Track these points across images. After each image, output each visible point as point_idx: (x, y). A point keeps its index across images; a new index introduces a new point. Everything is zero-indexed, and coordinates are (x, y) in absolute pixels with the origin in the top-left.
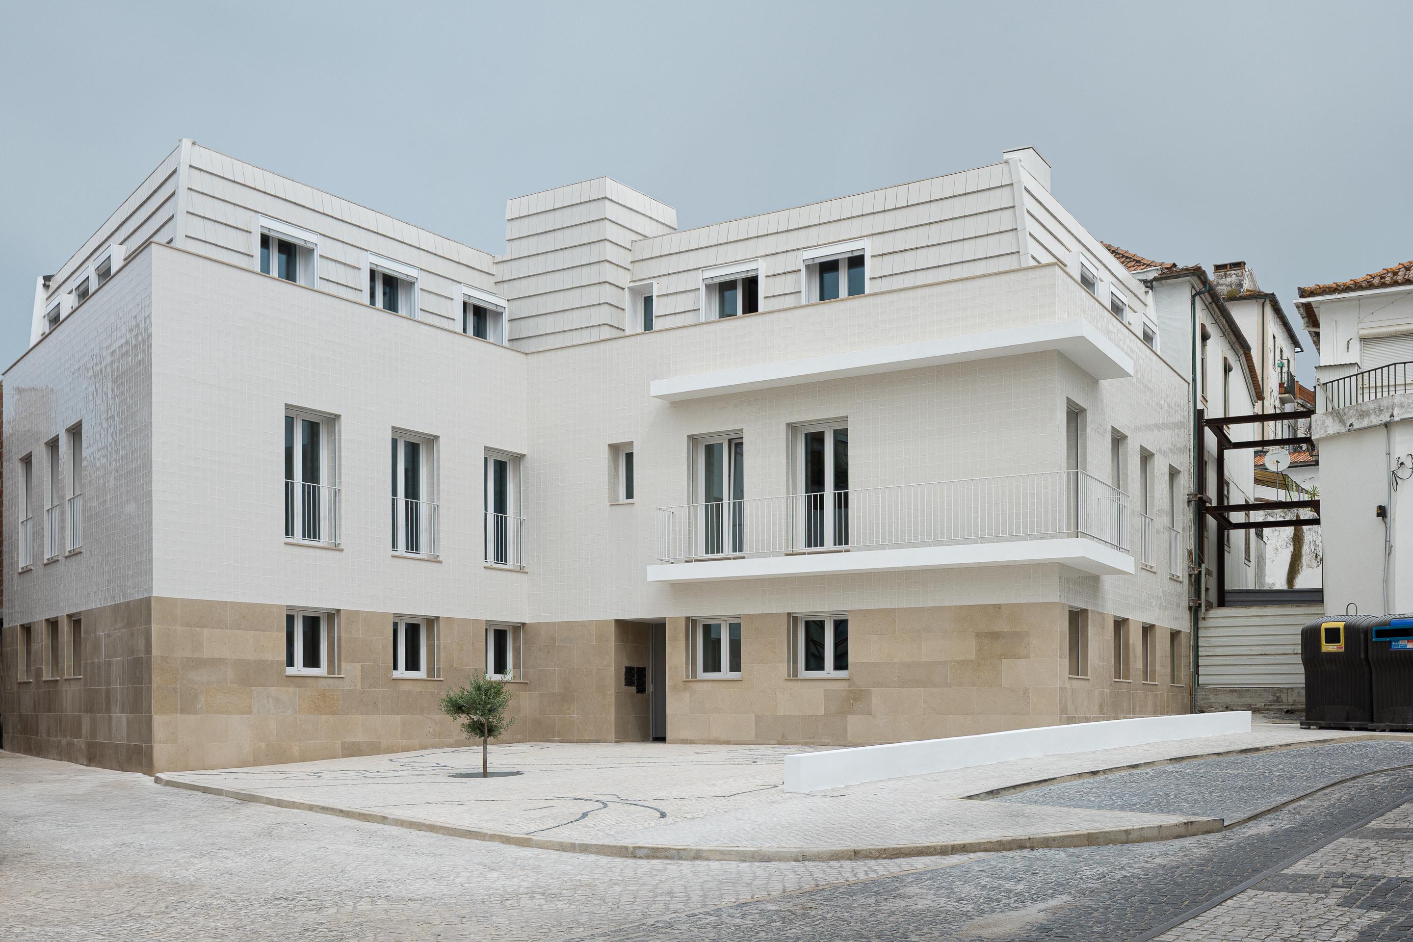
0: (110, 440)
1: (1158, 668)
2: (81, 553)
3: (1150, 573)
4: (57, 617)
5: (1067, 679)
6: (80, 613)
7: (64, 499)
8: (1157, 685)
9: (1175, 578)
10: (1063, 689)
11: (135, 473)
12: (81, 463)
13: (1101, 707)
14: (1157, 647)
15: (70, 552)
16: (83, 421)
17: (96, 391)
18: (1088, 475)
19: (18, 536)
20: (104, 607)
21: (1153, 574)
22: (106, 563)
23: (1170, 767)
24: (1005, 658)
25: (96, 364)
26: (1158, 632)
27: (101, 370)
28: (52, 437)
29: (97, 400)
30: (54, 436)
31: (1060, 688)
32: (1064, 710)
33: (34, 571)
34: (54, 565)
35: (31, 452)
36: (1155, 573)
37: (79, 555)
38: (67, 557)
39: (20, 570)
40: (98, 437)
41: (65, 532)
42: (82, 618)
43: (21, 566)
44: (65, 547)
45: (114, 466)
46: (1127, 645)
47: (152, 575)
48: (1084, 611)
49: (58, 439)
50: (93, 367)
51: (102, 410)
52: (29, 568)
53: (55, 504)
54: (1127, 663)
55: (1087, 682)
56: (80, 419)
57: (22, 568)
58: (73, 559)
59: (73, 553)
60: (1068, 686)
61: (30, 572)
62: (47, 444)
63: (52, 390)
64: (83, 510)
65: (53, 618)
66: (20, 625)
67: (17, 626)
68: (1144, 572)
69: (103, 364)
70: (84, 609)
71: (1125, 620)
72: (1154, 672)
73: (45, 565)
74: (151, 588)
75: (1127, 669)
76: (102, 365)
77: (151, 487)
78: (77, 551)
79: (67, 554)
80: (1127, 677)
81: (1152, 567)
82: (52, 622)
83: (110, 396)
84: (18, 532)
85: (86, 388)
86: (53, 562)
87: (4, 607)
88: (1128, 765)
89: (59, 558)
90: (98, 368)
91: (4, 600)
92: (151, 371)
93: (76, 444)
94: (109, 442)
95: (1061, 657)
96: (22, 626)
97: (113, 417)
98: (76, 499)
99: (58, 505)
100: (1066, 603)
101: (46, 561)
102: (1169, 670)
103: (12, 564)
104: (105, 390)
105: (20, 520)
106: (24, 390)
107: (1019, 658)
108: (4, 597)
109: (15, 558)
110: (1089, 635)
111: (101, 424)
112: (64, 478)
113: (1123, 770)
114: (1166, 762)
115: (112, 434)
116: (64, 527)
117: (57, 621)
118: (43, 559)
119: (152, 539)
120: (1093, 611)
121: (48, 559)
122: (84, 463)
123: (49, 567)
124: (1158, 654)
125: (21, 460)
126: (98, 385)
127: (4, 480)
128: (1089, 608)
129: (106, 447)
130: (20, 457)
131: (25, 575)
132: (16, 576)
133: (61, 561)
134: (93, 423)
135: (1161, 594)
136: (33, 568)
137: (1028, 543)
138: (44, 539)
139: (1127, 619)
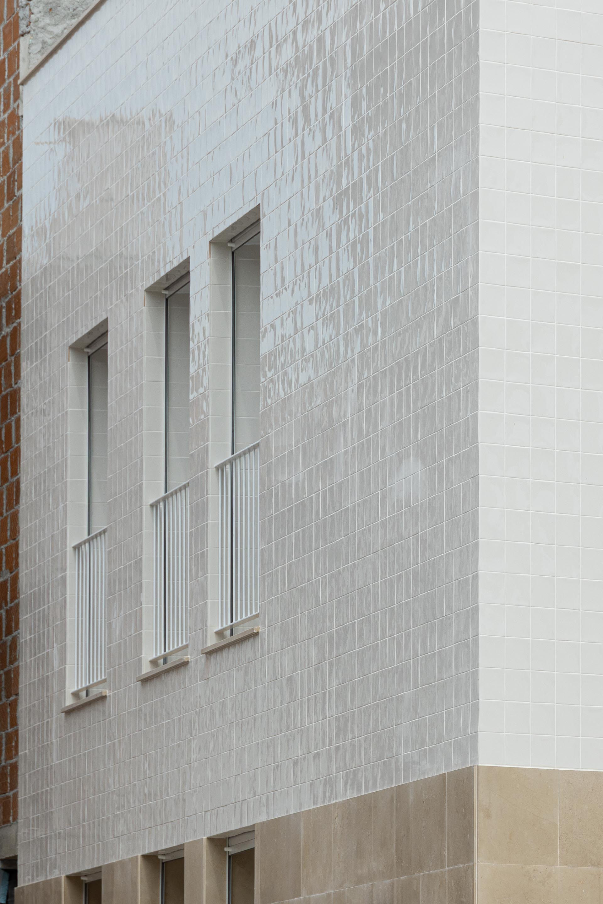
0: (346, 264)
2: (254, 635)
4: (180, 848)
6: (249, 832)
7: (203, 466)
11: (424, 367)
12: (257, 344)
15: (220, 634)
16: (265, 210)
17: (305, 109)
19: (64, 594)
20: (326, 808)
22: (331, 665)
25: (306, 24)
27: (320, 40)
28: (168, 269)
29: (308, 139)
30: (176, 264)
33: (110, 702)
34: (173, 679)
35: (106, 321)
37: (247, 646)
38: (210, 653)
39: (69, 702)
40: (309, 258)
41: (205, 572)
42: (257, 846)
43: (72, 686)
44: (204, 621)
45: (358, 349)
47: (475, 695)
49: (188, 273)
50: (295, 33)
51: (322, 170)
52: (95, 692)
53: (175, 483)
56: (253, 205)
57: (76, 695)
58: (231, 655)
59: (229, 639)
61: (99, 707)
62: (151, 291)
63: (170, 120)
64: (263, 496)
65: (166, 852)
66: (69, 877)
67: (58, 880)
69: (327, 21)
70: (263, 818)
73: (146, 680)
74: (473, 740)
76: (323, 27)
77: (475, 407)
78: (240, 632)
79: (212, 641)
82: (88, 886)
83: (346, 121)
84: (64, 579)
85: (274, 105)
86: (168, 671)
87: (20, 821)
89: (188, 657)
90: (312, 35)
91: (21, 798)
92: (477, 29)
93: (241, 286)
94: (343, 270)
96: (74, 879)
97: (356, 187)
98: (240, 465)
99: (185, 487)
101: (146, 669)
103: (44, 683)
104: (332, 102)
105: (72, 542)
106: (86, 126)
108: (21, 788)
109: (56, 664)
111: (318, 214)
112: (205, 397)
115: (354, 245)
116: (204, 555)
117: (181, 860)
118: (140, 661)
119: (476, 577)
121: (154, 663)
122: (266, 346)
123: (157, 685)
125: (76, 348)
126: (309, 89)
127: (23, 418)
129: (333, 290)
130: (73, 339)
131: (87, 716)
132: (57, 717)
133: (192, 664)
134: (295, 217)
136: (107, 692)
138: (144, 598)
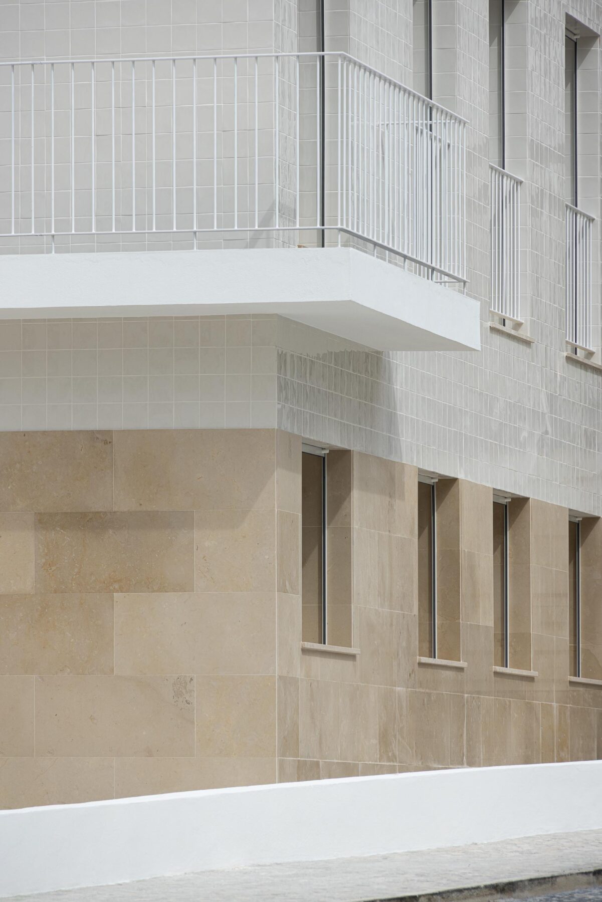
1: (535, 630)
3: (513, 344)
5: (297, 653)
8: (531, 679)
9: (580, 355)
10: (287, 682)
13: (384, 739)
14: (533, 564)
18: (350, 60)
21: (522, 347)
23: (596, 891)
24: (121, 590)
26: (534, 518)
31: (280, 677)
32: (290, 743)
36: (527, 343)
46: (453, 556)
48: (341, 456)
54: (453, 612)
55: (348, 664)
60: (299, 673)
68: (497, 339)
71: (447, 484)
72: (524, 638)
75: (454, 630)
80: (453, 653)
81: (518, 325)
88: (488, 883)
95: (283, 589)
100: (296, 432)
102: (565, 635)
107: (162, 589)
110: (355, 525)
113: (478, 896)
114: (585, 878)
120: (363, 456)
124: (537, 584)
128: (355, 447)
135: (544, 407)
137: (195, 255)
139: (454, 481)
